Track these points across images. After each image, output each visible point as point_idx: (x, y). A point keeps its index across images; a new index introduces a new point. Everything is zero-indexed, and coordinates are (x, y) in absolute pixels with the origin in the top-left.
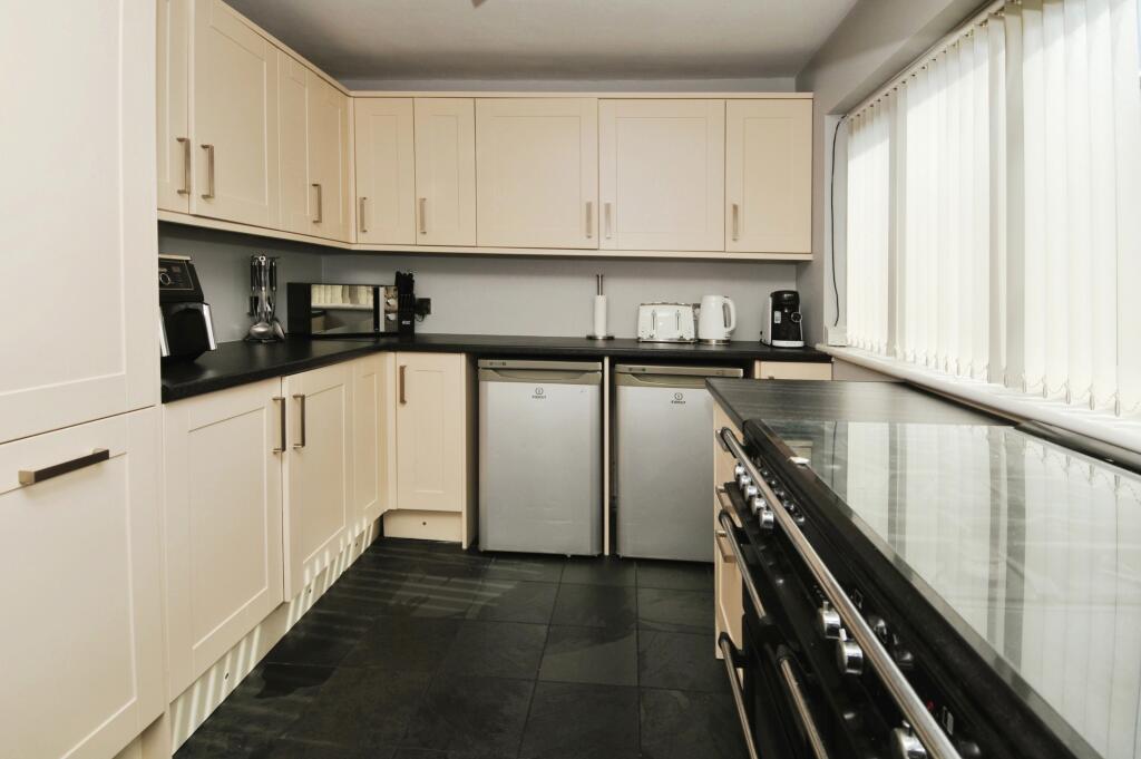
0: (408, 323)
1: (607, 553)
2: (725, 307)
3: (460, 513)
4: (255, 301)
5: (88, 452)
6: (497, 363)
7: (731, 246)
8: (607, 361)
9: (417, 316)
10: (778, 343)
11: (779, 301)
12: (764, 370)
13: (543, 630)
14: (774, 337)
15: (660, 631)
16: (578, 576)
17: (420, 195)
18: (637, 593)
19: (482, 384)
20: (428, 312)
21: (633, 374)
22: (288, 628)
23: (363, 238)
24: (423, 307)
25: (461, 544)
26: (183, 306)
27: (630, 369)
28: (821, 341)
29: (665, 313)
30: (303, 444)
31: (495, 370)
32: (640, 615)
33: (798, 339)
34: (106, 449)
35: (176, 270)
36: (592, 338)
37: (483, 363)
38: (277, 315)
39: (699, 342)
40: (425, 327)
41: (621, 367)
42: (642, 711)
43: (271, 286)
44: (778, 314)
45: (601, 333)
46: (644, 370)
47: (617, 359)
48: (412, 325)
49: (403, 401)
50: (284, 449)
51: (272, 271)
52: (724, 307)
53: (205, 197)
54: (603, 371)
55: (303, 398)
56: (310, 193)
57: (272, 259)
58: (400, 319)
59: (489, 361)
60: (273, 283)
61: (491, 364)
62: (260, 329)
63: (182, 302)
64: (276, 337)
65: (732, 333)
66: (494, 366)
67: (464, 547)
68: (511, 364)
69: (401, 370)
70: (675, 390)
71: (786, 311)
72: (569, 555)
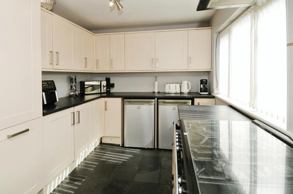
0: (108, 90)
1: (156, 147)
3: (120, 137)
4: (72, 86)
5: (24, 129)
6: (129, 100)
7: (189, 68)
8: (156, 99)
9: (111, 88)
10: (201, 93)
11: (202, 82)
12: (197, 101)
13: (137, 168)
14: (201, 91)
15: (166, 169)
16: (148, 154)
17: (111, 58)
18: (162, 159)
19: (125, 105)
20: (114, 87)
22: (77, 166)
23: (98, 70)
24: (113, 86)
25: (120, 145)
26: (51, 91)
27: (162, 101)
28: (213, 93)
29: (173, 86)
30: (79, 123)
31: (128, 102)
32: (162, 164)
33: (207, 92)
34: (28, 128)
35: (49, 83)
36: (154, 92)
37: (125, 100)
38: (76, 90)
39: (181, 93)
40: (113, 90)
41: (159, 100)
42: (158, 190)
43: (75, 83)
44: (202, 85)
45: (156, 91)
46: (165, 101)
47: (159, 98)
48: (110, 90)
49: (106, 110)
50: (74, 124)
51: (75, 79)
52: (188, 84)
53: (57, 64)
54: (155, 102)
55: (79, 112)
56: (84, 60)
57: (75, 76)
58: (107, 89)
59: (127, 100)
60: (76, 82)
62: (72, 93)
63: (50, 90)
64: (76, 95)
65: (190, 90)
66: (128, 101)
67: (121, 145)
68: (132, 100)
69: (106, 102)
70: (174, 106)
71: (204, 85)
72: (146, 148)
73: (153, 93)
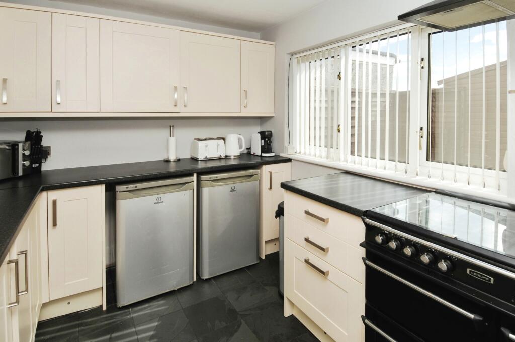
0: (37, 165)
1: (195, 280)
2: (239, 139)
3: (102, 289)
7: (244, 110)
8: (195, 175)
9: (43, 159)
10: (264, 155)
11: (263, 135)
14: (262, 151)
19: (119, 202)
20: (49, 155)
21: (212, 181)
23: (4, 109)
24: (46, 152)
25: (102, 307)
27: (210, 178)
28: (283, 153)
33: (272, 152)
36: (167, 161)
37: (121, 188)
39: (227, 157)
41: (204, 177)
44: (263, 141)
45: (172, 158)
46: (217, 177)
47: (201, 173)
49: (54, 225)
54: (193, 182)
58: (31, 164)
61: (127, 188)
66: (129, 189)
68: (140, 186)
69: (55, 203)
70: (232, 185)
71: (267, 140)
72: (176, 289)
73: (166, 163)
